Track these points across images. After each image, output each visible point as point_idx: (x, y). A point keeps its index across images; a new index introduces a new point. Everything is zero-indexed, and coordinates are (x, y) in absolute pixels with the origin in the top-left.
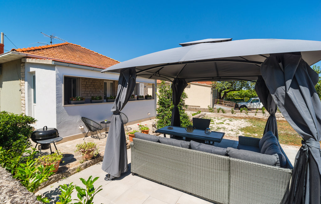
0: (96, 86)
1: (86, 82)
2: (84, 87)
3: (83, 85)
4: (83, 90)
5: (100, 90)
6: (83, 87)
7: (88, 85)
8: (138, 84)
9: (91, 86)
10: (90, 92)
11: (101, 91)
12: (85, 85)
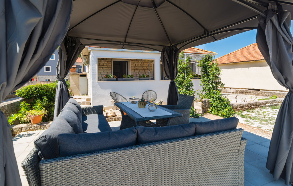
0: (145, 67)
1: (136, 64)
2: (134, 69)
3: (133, 67)
4: (132, 71)
5: (148, 71)
6: (132, 69)
7: (137, 67)
8: (194, 63)
9: (140, 67)
10: (139, 73)
11: (150, 72)
12: (134, 67)
